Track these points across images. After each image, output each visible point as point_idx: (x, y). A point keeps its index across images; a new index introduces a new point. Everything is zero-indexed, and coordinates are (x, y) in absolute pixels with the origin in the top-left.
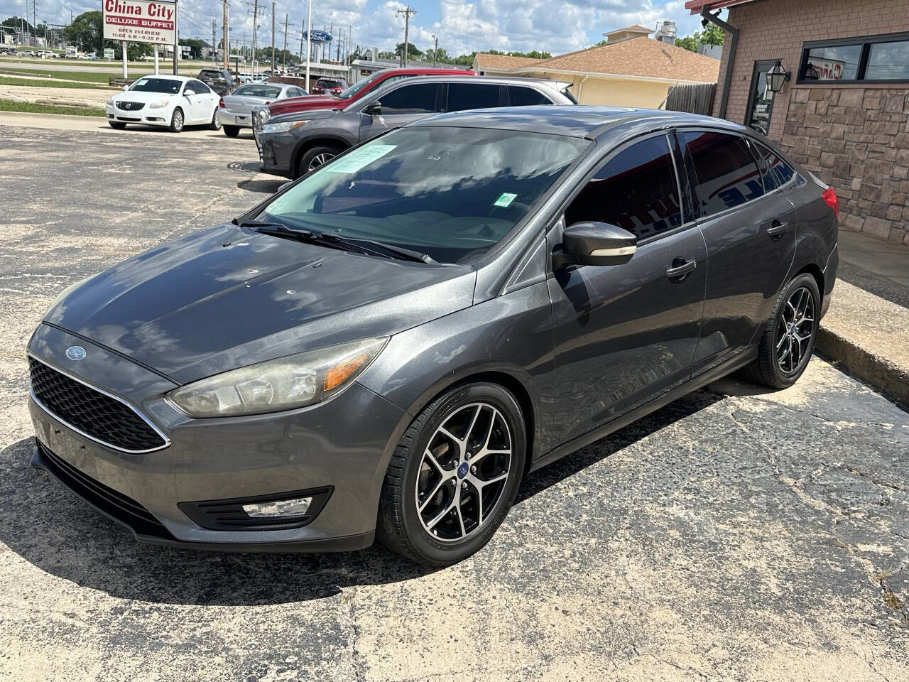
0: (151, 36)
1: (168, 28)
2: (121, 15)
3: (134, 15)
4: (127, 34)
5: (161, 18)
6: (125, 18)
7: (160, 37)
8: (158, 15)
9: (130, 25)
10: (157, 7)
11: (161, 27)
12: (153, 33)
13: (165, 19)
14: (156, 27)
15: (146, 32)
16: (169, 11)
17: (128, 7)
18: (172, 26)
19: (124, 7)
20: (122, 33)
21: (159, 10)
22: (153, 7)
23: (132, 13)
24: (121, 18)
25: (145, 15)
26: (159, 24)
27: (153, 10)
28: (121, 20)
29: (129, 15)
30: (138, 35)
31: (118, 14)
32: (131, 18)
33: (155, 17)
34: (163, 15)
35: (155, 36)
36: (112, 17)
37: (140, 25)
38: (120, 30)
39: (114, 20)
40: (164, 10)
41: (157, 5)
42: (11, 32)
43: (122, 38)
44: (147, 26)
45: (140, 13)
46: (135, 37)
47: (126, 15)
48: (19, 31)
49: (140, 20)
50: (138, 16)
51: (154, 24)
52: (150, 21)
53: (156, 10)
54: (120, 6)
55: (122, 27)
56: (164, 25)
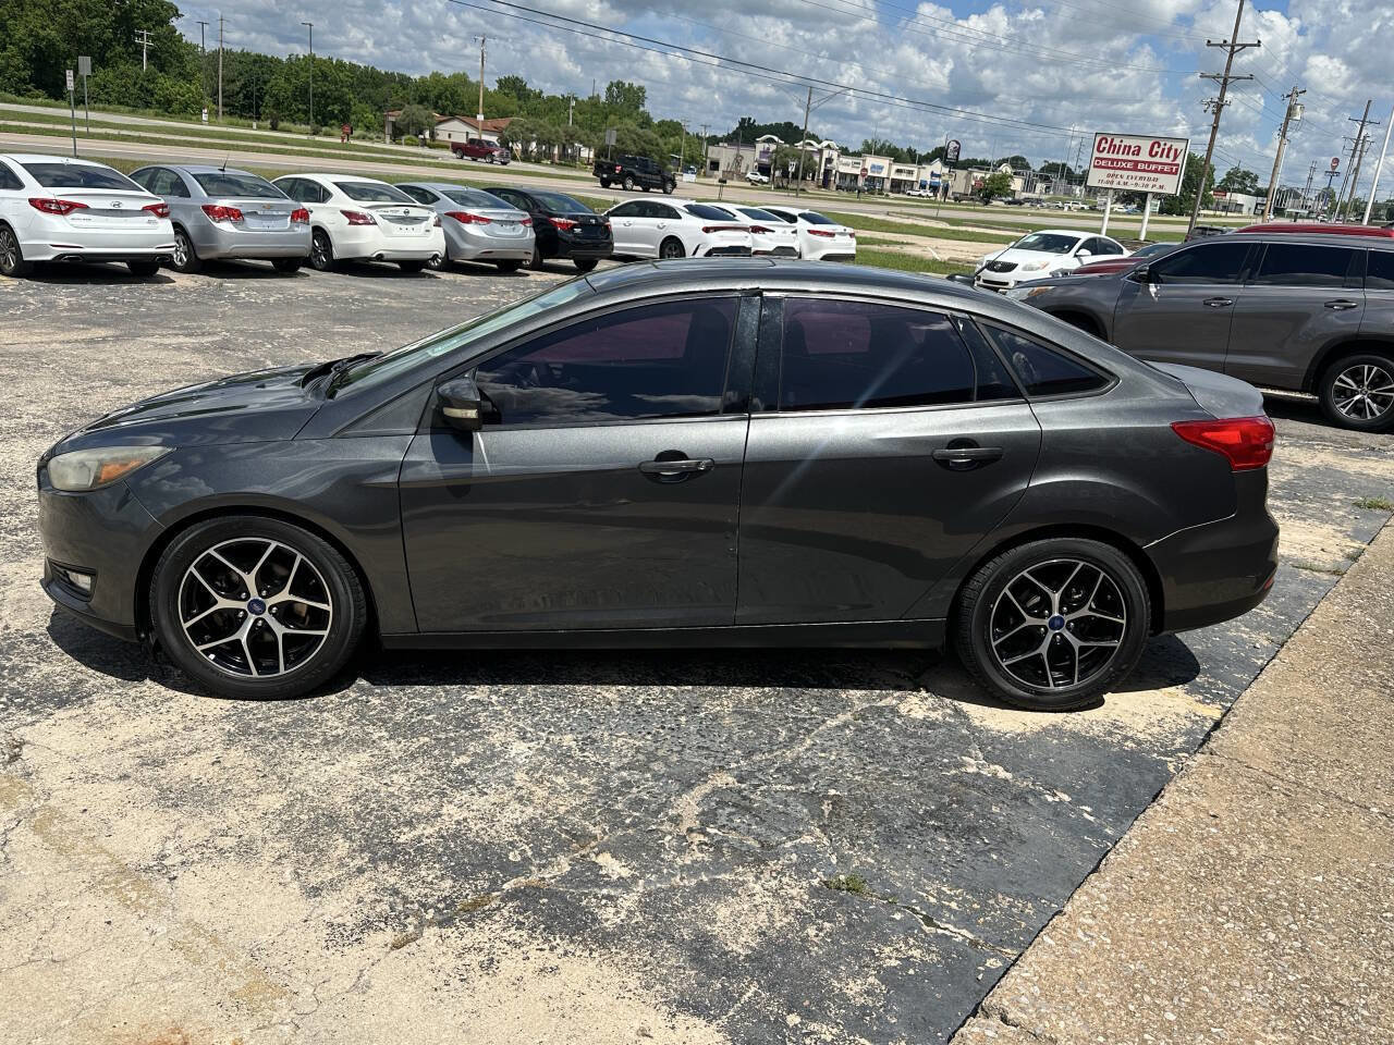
0: (1146, 182)
1: (1171, 173)
2: (1115, 156)
3: (1130, 157)
4: (1116, 181)
5: (1164, 160)
6: (1118, 160)
7: (1158, 184)
8: (1161, 156)
9: (1123, 169)
10: (1162, 146)
11: (1162, 172)
12: (1149, 179)
13: (1169, 161)
14: (1156, 171)
15: (1141, 178)
16: (1176, 150)
17: (1125, 146)
18: (1177, 170)
19: (1120, 146)
20: (1110, 179)
21: (1163, 150)
22: (1156, 146)
23: (1128, 153)
24: (1113, 160)
25: (1144, 156)
26: (1160, 167)
27: (1156, 149)
28: (1112, 163)
29: (1125, 157)
30: (1130, 181)
31: (1110, 156)
32: (1124, 161)
33: (1157, 159)
34: (1168, 156)
35: (1151, 183)
36: (1102, 159)
37: (1135, 169)
38: (1109, 176)
39: (1103, 163)
40: (1170, 149)
41: (1162, 143)
42: (1046, 179)
43: (1108, 186)
44: (1144, 171)
45: (1138, 155)
46: (1125, 184)
47: (1120, 157)
48: (1055, 179)
49: (1136, 163)
50: (1135, 158)
51: (1154, 167)
52: (1149, 163)
53: (1160, 150)
54: (1115, 146)
55: (1112, 172)
56: (1166, 168)
